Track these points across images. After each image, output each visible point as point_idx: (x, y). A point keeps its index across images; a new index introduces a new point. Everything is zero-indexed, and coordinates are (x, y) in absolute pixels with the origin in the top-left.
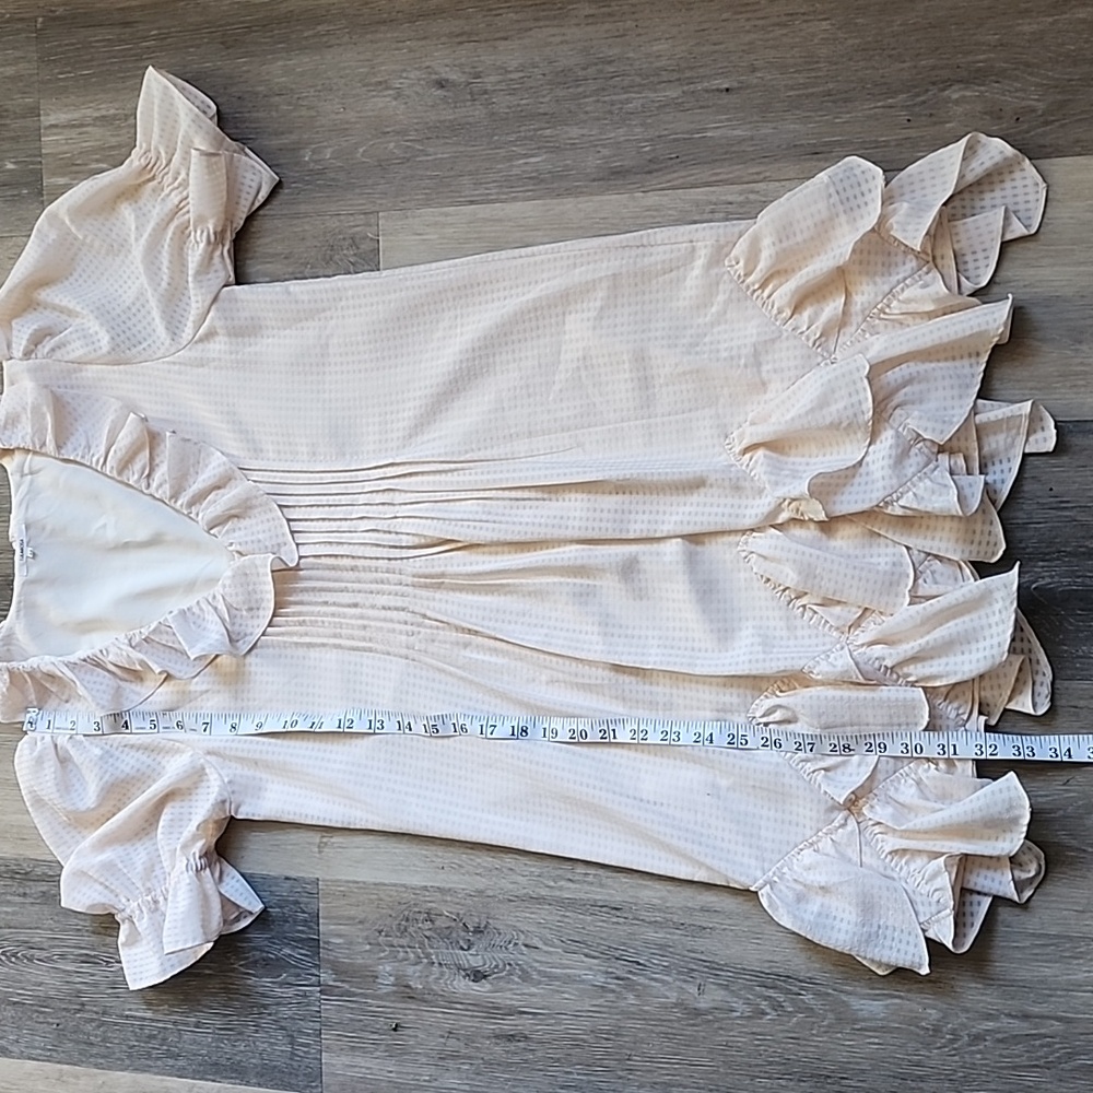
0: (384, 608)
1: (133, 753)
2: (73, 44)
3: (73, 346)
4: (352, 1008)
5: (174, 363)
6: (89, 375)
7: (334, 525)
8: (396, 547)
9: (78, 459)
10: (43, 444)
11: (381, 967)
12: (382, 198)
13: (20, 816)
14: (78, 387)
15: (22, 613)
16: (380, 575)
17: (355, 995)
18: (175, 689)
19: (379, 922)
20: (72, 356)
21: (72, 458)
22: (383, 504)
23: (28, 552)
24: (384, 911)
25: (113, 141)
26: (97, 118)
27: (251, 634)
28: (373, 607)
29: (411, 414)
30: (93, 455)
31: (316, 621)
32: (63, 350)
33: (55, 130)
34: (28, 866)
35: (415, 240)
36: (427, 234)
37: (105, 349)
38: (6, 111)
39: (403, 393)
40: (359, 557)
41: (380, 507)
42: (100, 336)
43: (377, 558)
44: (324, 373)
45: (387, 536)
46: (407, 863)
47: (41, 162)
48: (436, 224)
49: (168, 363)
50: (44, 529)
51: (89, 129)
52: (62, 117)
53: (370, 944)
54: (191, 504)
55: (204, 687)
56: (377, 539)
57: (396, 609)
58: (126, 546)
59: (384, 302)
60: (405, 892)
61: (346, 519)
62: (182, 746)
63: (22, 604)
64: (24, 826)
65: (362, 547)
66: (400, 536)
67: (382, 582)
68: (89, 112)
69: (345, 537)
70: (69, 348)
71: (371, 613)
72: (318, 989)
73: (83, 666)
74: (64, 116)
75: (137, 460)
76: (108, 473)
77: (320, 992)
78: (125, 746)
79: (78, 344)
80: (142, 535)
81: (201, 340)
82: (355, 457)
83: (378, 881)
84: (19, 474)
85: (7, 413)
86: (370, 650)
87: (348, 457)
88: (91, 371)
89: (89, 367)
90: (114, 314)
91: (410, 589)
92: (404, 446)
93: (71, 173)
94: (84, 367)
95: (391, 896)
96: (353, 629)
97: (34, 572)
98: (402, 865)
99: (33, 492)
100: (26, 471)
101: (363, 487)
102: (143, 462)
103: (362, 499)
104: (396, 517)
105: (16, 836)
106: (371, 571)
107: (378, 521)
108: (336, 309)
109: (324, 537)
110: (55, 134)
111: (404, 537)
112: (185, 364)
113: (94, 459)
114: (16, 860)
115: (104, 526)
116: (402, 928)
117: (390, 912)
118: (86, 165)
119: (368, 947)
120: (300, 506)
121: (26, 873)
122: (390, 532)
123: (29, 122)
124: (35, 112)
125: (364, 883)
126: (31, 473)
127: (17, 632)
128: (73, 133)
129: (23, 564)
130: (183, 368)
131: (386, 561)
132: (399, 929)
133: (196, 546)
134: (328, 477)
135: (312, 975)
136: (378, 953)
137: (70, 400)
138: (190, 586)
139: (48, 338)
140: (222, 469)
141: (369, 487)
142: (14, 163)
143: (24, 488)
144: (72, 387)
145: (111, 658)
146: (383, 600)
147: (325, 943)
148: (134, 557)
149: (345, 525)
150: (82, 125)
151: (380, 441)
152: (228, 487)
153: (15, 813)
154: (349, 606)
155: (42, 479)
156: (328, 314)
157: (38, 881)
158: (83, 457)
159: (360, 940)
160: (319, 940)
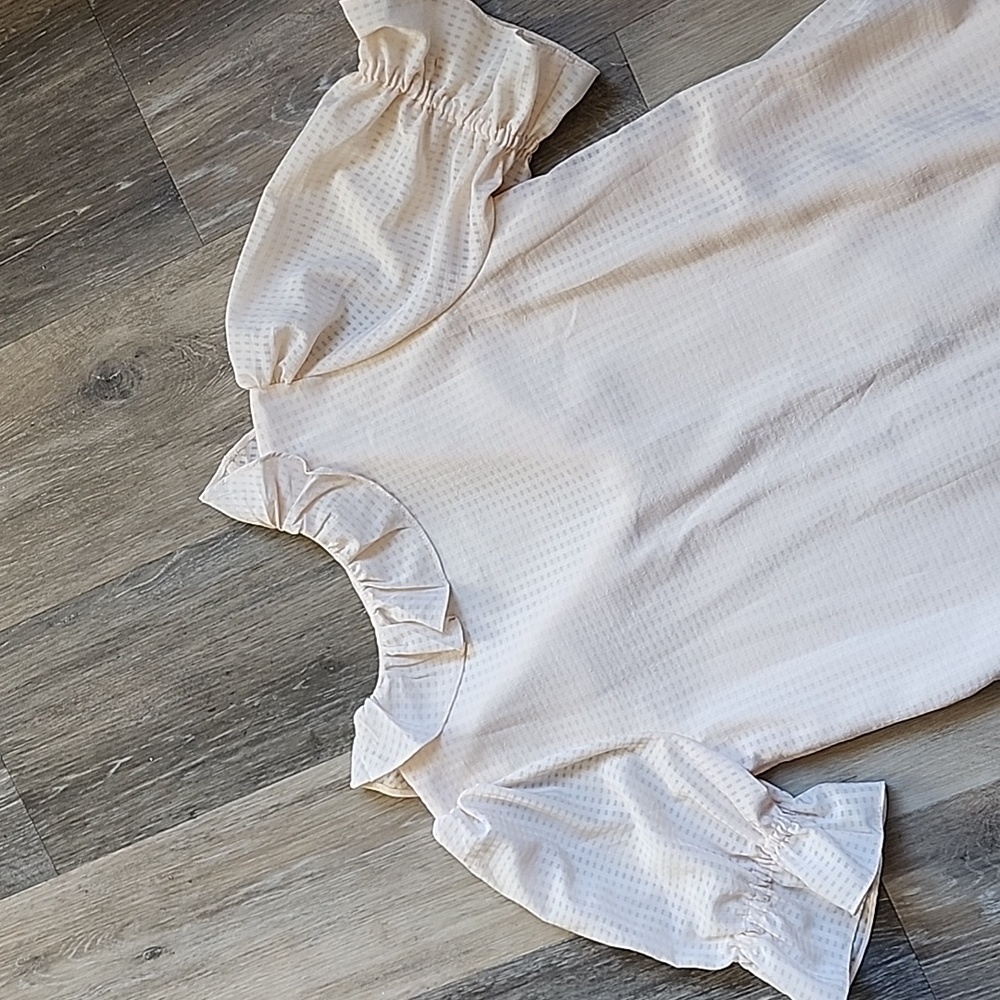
2: (145, 9)
4: (965, 959)
11: (981, 897)
12: (612, 15)
13: (452, 927)
17: (961, 943)
19: (958, 847)
24: (959, 831)
25: (245, 99)
26: (213, 80)
33: (164, 119)
34: (486, 979)
35: (674, 44)
36: (686, 30)
38: (93, 122)
46: (963, 765)
47: (163, 163)
48: (693, 13)
51: (208, 99)
52: (168, 99)
53: (956, 877)
60: (976, 798)
64: (464, 937)
68: (199, 79)
72: (913, 956)
74: (169, 97)
77: (916, 958)
83: (935, 802)
93: (207, 159)
95: (959, 812)
98: (958, 770)
105: (455, 952)
110: (167, 123)
114: (468, 980)
116: (989, 840)
117: (966, 829)
118: (221, 142)
119: (955, 881)
121: (489, 989)
123: (128, 123)
124: (130, 108)
125: (919, 811)
128: (190, 112)
132: (985, 844)
135: (899, 944)
136: (970, 883)
142: (128, 179)
147: (898, 901)
150: (196, 98)
153: (444, 927)
157: (507, 991)
159: (943, 878)
160: (890, 901)
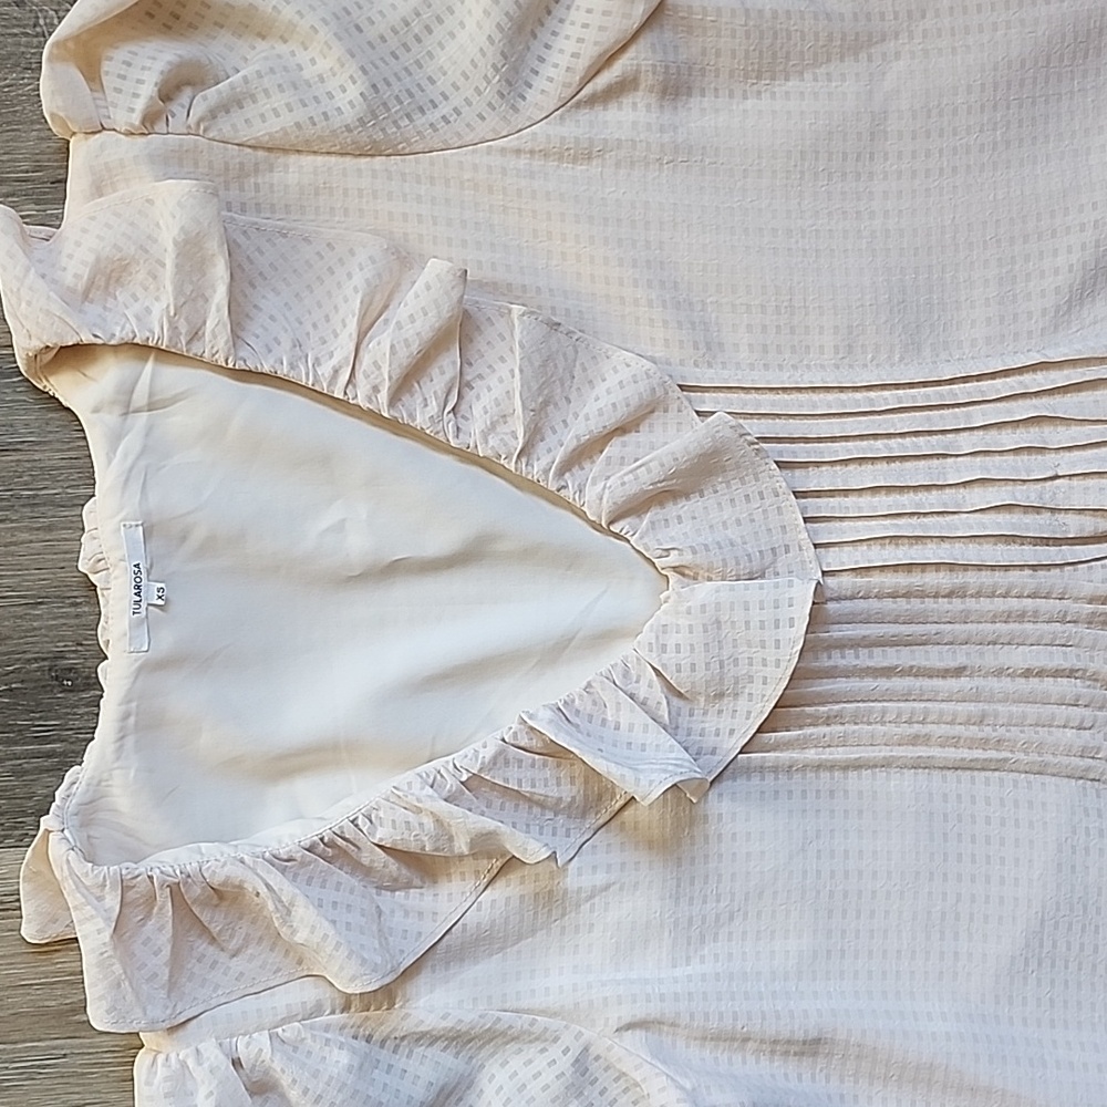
0: (1027, 673)
1: (419, 1050)
3: (264, 105)
5: (518, 152)
6: (292, 178)
7: (906, 502)
8: (1046, 541)
9: (284, 371)
10: (195, 335)
14: (258, 208)
15: (130, 741)
16: (1013, 603)
18: (530, 888)
20: (260, 131)
21: (266, 369)
22: (1016, 451)
23: (151, 592)
27: (713, 752)
28: (999, 673)
29: (1074, 258)
30: (317, 362)
31: (871, 711)
32: (237, 117)
37: (350, 116)
39: (1053, 214)
40: (966, 567)
41: (1010, 458)
42: (332, 85)
43: (1007, 568)
44: (871, 175)
45: (1029, 519)
49: (503, 151)
50: (183, 539)
54: (566, 466)
55: (600, 878)
56: (1013, 526)
57: (1057, 673)
58: (391, 570)
59: (1022, 22)
61: (928, 487)
62: (555, 1023)
63: (132, 720)
65: (972, 547)
66: (1061, 517)
67: (1021, 617)
69: (934, 526)
70: (250, 110)
71: (994, 684)
73: (303, 864)
75: (435, 372)
76: (361, 401)
78: (403, 1038)
79: (278, 100)
80: (441, 540)
81: (592, 101)
82: (944, 356)
84: (118, 410)
85: (98, 260)
86: (998, 766)
87: (927, 352)
88: (298, 171)
89: (293, 158)
90: (371, 33)
91: (1082, 629)
92: (1056, 327)
94: (282, 159)
96: (952, 723)
97: (166, 640)
99: (152, 453)
100: (140, 397)
101: (968, 416)
102: (448, 376)
103: (966, 443)
104: (1057, 477)
106: (992, 595)
107: (1010, 487)
108: (911, 37)
109: (886, 528)
111: (1071, 519)
112: (545, 154)
113: (325, 370)
115: (340, 527)
120: (818, 464)
122: (1038, 509)
126: (151, 407)
127: (116, 791)
129: (141, 622)
130: (537, 163)
131: (1028, 572)
133: (567, 561)
134: (890, 398)
137: (241, 239)
138: (556, 651)
139: (188, 92)
140: (643, 386)
141: (979, 416)
143: (131, 442)
144: (243, 210)
145: (383, 834)
146: (1019, 657)
148: (405, 593)
149: (931, 501)
151: (1002, 319)
152: (644, 427)
154: (945, 673)
155: (177, 421)
156: (891, 45)
158: (292, 366)
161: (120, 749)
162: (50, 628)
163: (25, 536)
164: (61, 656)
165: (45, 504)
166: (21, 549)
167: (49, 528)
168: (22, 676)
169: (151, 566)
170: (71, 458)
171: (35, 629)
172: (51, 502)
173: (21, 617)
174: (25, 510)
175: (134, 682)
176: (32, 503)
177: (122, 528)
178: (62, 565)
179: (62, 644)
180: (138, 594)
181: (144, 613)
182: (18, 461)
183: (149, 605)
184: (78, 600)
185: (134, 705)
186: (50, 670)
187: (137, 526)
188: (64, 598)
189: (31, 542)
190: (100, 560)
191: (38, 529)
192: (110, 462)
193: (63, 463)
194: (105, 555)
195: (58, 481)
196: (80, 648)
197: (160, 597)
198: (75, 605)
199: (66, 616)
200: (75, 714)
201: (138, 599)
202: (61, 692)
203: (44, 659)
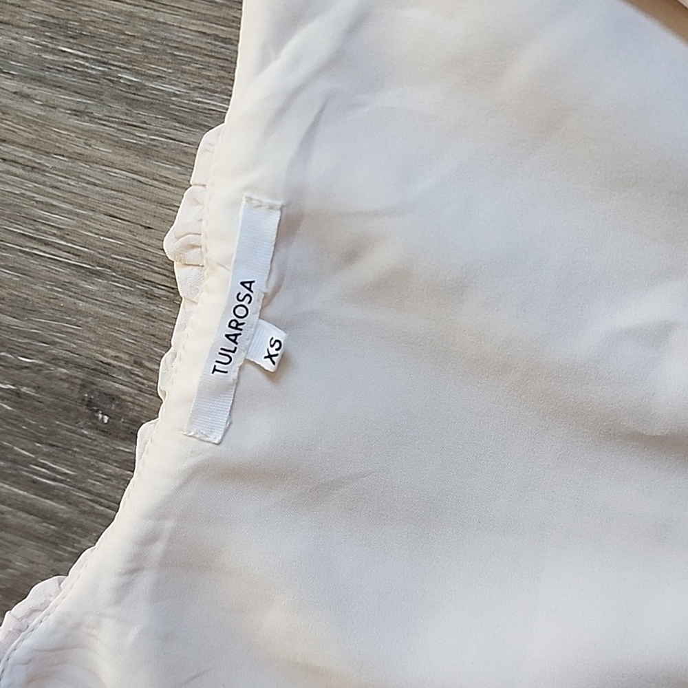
161: (123, 591)
162: (103, 320)
163: (104, 151)
164: (104, 370)
165: (150, 106)
166: (94, 173)
167: (146, 152)
168: (40, 380)
169: (276, 291)
170: (216, 37)
171: (78, 312)
172: (160, 105)
173: (63, 285)
174: (116, 106)
175: (181, 487)
176: (133, 97)
177: (244, 202)
178: (148, 221)
179: (113, 353)
180: (233, 338)
181: (233, 375)
182: (131, 15)
183: (247, 361)
184: (157, 291)
185: (169, 525)
186: (83, 386)
187: (271, 208)
188: (135, 278)
189: (112, 165)
190: (194, 247)
191: (128, 147)
192: (264, 62)
193: (202, 42)
194: (202, 240)
195: (183, 72)
196: (137, 370)
197: (270, 356)
198: (151, 297)
199: (132, 310)
200: (99, 470)
201: (232, 346)
202: (90, 428)
203: (79, 366)
